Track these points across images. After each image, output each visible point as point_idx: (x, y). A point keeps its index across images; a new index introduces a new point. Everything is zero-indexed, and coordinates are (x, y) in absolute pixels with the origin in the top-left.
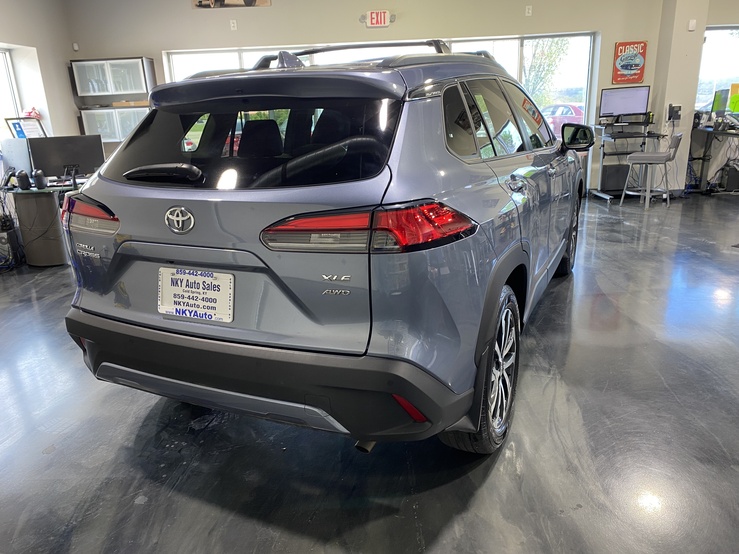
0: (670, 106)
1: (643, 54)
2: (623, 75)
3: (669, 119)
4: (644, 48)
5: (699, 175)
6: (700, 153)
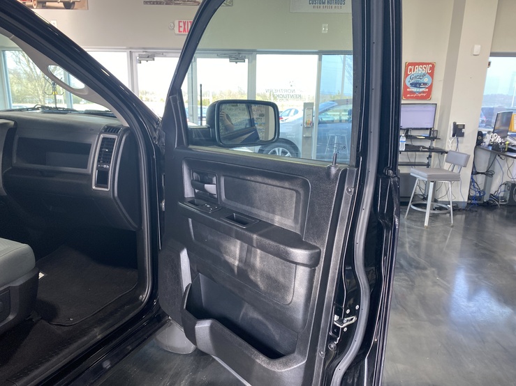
0: (455, 124)
1: (432, 74)
2: (413, 93)
3: (453, 136)
4: (432, 69)
5: (482, 188)
6: (482, 167)
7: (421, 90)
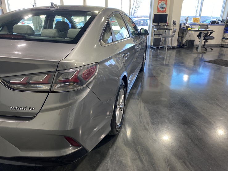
1: (166, 4)
2: (160, 10)
3: (173, 24)
4: (166, 2)
5: (181, 42)
7: (163, 9)
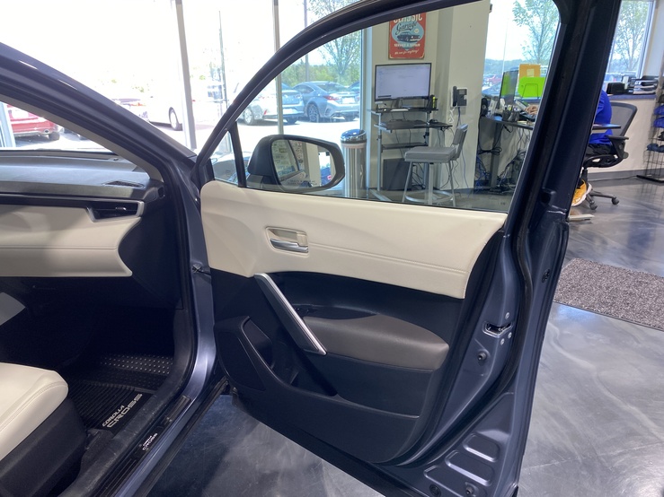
0: (455, 88)
1: (422, 23)
2: (401, 49)
3: (454, 105)
4: (423, 15)
5: (488, 169)
6: (489, 145)
7: (412, 45)
